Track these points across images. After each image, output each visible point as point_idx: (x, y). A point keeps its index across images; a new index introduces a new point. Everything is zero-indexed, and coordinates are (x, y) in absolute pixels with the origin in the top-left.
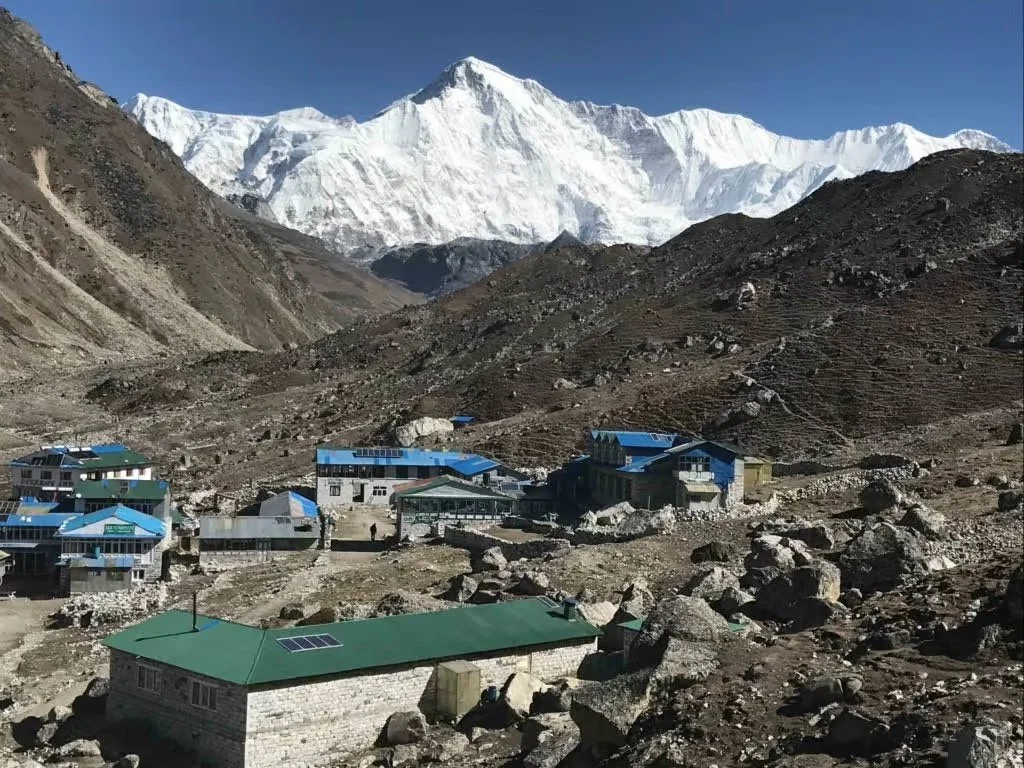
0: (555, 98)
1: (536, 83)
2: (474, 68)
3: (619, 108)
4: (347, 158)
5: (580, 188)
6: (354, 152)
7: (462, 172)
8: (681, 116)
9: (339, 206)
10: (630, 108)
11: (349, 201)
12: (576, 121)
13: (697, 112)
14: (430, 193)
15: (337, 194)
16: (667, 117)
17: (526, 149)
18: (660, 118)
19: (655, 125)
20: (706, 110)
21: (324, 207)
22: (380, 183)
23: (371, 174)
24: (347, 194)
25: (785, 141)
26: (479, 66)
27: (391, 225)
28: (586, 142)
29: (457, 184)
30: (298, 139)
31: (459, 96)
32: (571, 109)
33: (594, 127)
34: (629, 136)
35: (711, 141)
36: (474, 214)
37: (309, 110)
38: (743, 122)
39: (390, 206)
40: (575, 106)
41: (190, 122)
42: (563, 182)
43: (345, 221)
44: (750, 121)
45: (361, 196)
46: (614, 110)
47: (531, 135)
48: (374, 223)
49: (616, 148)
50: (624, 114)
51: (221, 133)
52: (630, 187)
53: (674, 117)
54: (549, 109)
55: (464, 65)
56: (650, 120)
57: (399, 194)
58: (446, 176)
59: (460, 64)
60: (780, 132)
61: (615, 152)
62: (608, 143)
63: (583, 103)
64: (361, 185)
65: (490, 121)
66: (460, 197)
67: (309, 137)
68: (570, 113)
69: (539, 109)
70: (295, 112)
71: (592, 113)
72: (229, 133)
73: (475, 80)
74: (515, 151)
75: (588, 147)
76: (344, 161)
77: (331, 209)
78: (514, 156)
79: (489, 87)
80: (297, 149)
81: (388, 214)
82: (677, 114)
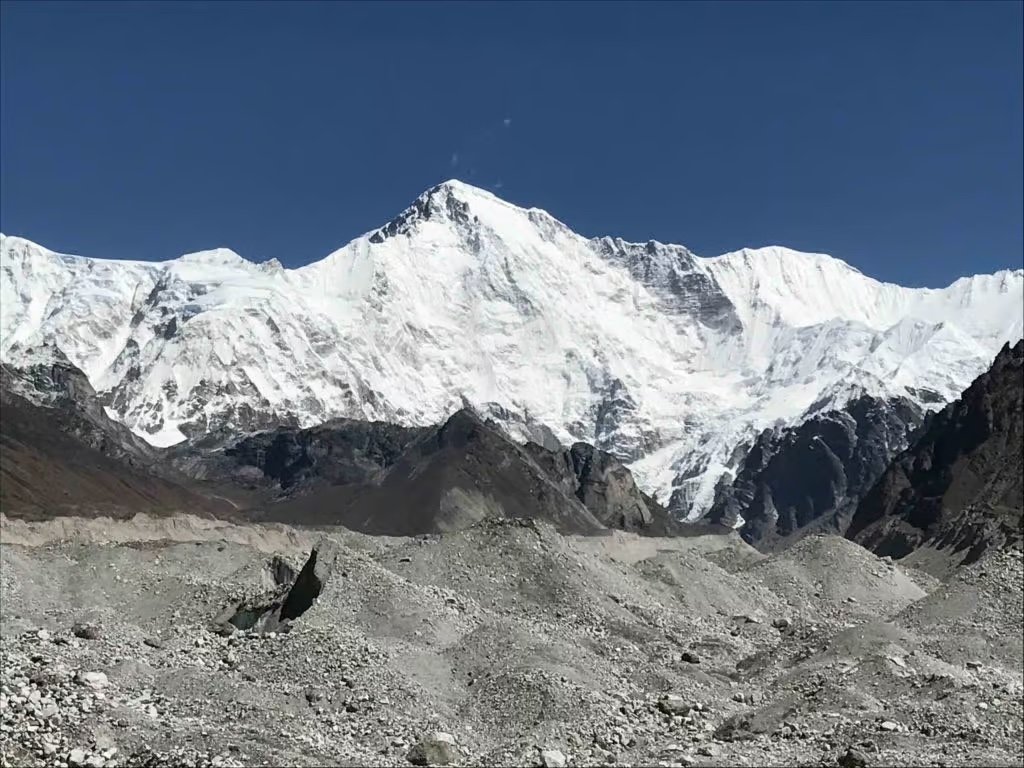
0: (570, 232)
1: (545, 213)
2: (456, 195)
3: (658, 245)
4: (256, 314)
5: (596, 354)
6: (266, 308)
7: (431, 332)
8: (745, 256)
9: (237, 379)
10: (673, 246)
11: (253, 374)
12: (597, 263)
13: (766, 250)
14: (383, 362)
15: (234, 364)
16: (724, 257)
17: (523, 300)
18: (715, 259)
19: (708, 269)
20: (779, 249)
21: (215, 381)
22: (300, 346)
23: (288, 336)
24: (252, 363)
25: (890, 289)
26: (462, 191)
27: (314, 405)
28: (611, 291)
29: (425, 349)
30: (197, 290)
31: (434, 233)
32: (594, 248)
33: (626, 271)
34: (675, 285)
35: (784, 289)
36: (444, 390)
37: (224, 253)
38: (832, 265)
39: (313, 378)
40: (599, 244)
41: (58, 270)
42: (571, 345)
43: (246, 399)
44: (840, 262)
45: (272, 365)
46: (651, 249)
47: (529, 283)
48: (287, 402)
49: (655, 300)
50: (668, 255)
51: (97, 283)
52: (673, 352)
53: (735, 258)
54: (561, 247)
55: (443, 190)
56: (701, 264)
57: (329, 363)
58: (408, 337)
59: (437, 189)
60: (881, 280)
61: (653, 306)
62: (642, 292)
63: (609, 240)
64: (273, 351)
65: (474, 263)
66: (426, 367)
67: (209, 288)
68: (592, 253)
69: (547, 248)
70: (204, 255)
71: (622, 253)
72: (108, 283)
73: (458, 211)
74: (507, 305)
75: (616, 298)
76: (253, 320)
77: (224, 383)
78: (505, 311)
79: (476, 219)
80: (193, 303)
81: (309, 390)
82: (738, 253)
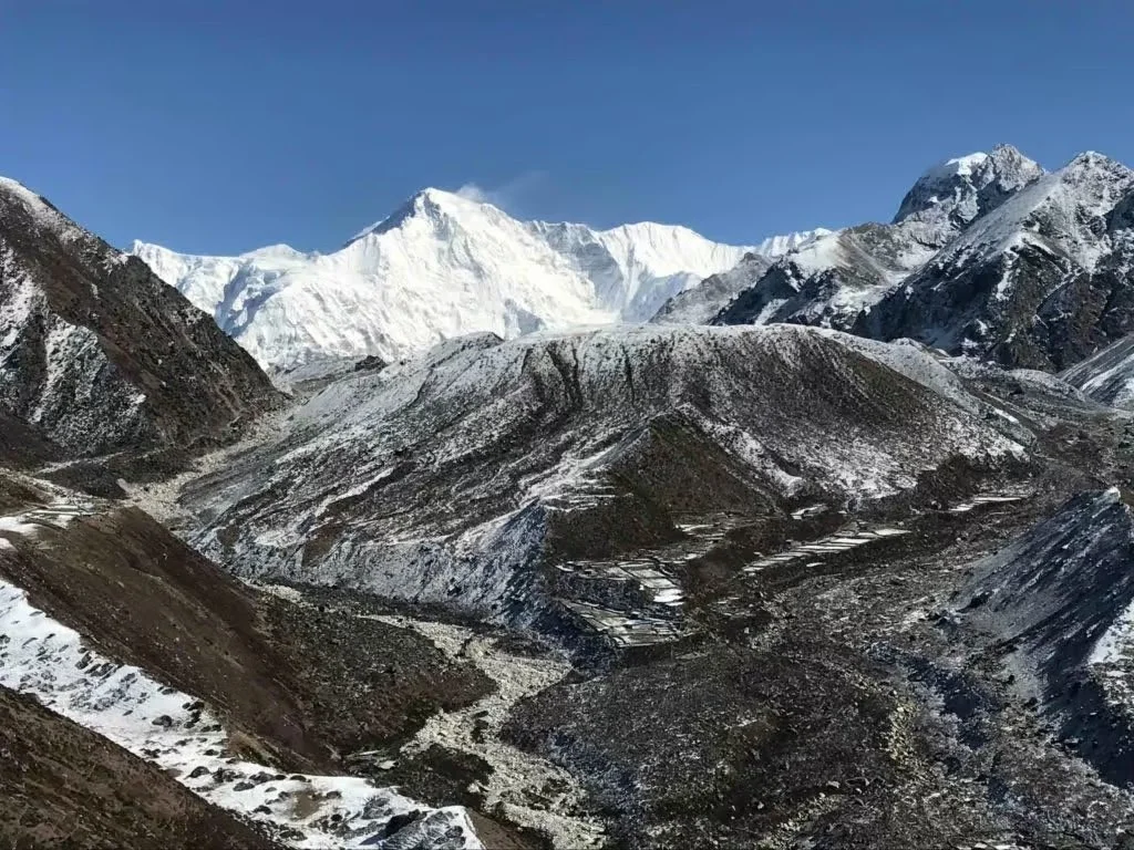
0: (510, 219)
1: (491, 206)
2: (432, 199)
3: (568, 225)
4: (309, 291)
5: (526, 302)
6: (314, 286)
7: (419, 293)
8: (625, 230)
9: (300, 333)
10: (577, 225)
11: (310, 329)
12: (529, 238)
13: (640, 225)
14: (388, 314)
15: (298, 323)
16: (611, 232)
17: (478, 270)
18: (606, 233)
19: (601, 239)
20: (647, 223)
21: (288, 333)
22: (337, 310)
23: (330, 305)
24: (308, 322)
25: (721, 247)
26: (437, 196)
27: (347, 345)
28: (537, 257)
29: (415, 303)
30: (269, 278)
31: (418, 226)
32: (525, 228)
33: (546, 243)
34: (579, 252)
35: (651, 251)
36: (428, 330)
37: (281, 247)
38: (684, 233)
39: (346, 329)
40: (528, 225)
41: (179, 265)
42: (510, 297)
43: (307, 345)
44: (690, 231)
45: (321, 323)
46: (564, 227)
47: (481, 256)
48: (331, 345)
49: (567, 262)
50: (572, 231)
51: (205, 273)
52: (579, 297)
53: (618, 231)
54: (504, 229)
55: (423, 196)
56: (596, 236)
57: (353, 319)
58: (404, 297)
59: (419, 195)
60: (716, 241)
61: (565, 266)
62: (558, 257)
63: (536, 222)
64: (320, 313)
65: (444, 246)
66: (416, 315)
67: (278, 275)
68: (524, 232)
69: (494, 231)
70: (269, 250)
71: (544, 231)
72: (212, 273)
73: (432, 209)
74: (467, 271)
75: (541, 262)
76: (306, 294)
77: (294, 335)
78: (467, 276)
79: (445, 215)
80: (269, 286)
81: (344, 336)
82: (621, 228)
